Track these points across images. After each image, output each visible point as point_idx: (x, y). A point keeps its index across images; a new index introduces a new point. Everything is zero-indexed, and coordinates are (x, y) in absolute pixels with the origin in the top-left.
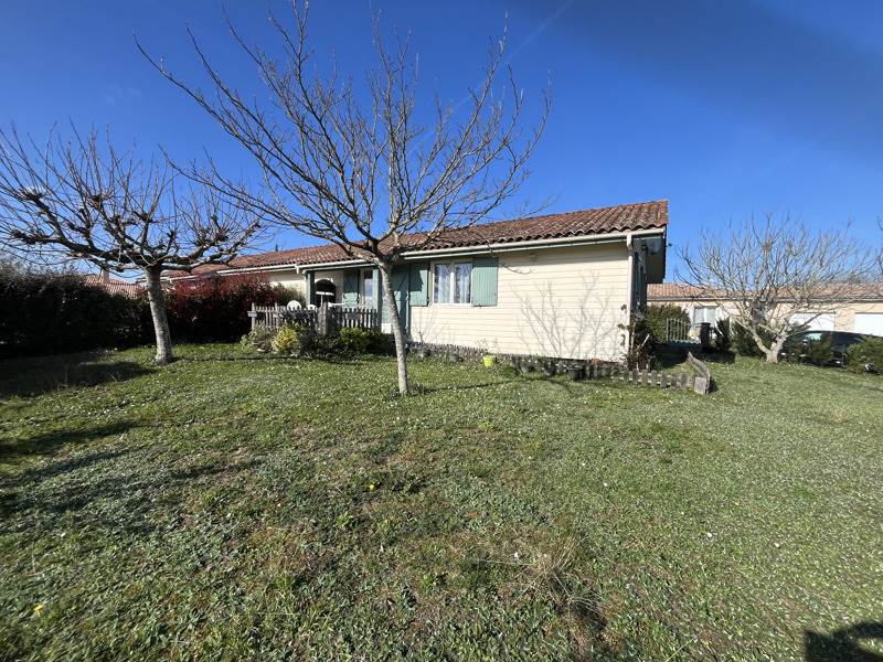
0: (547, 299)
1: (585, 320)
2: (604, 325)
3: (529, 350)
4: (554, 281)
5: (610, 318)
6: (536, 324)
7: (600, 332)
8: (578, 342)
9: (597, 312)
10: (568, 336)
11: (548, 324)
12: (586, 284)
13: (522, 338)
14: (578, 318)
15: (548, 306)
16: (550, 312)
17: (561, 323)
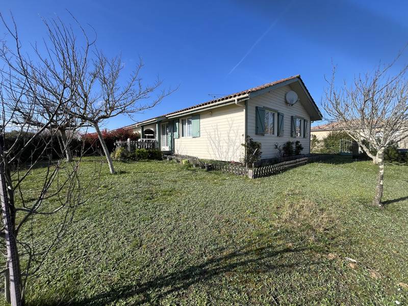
0: (216, 133)
1: (230, 142)
2: (236, 144)
3: (211, 157)
4: (218, 124)
5: (238, 141)
6: (213, 145)
7: (235, 147)
8: (227, 153)
9: (234, 138)
10: (224, 150)
11: (217, 145)
12: (229, 124)
13: (208, 152)
14: (227, 141)
15: (217, 136)
16: (217, 139)
17: (221, 144)
